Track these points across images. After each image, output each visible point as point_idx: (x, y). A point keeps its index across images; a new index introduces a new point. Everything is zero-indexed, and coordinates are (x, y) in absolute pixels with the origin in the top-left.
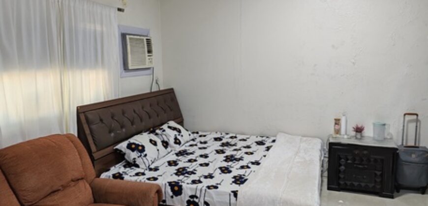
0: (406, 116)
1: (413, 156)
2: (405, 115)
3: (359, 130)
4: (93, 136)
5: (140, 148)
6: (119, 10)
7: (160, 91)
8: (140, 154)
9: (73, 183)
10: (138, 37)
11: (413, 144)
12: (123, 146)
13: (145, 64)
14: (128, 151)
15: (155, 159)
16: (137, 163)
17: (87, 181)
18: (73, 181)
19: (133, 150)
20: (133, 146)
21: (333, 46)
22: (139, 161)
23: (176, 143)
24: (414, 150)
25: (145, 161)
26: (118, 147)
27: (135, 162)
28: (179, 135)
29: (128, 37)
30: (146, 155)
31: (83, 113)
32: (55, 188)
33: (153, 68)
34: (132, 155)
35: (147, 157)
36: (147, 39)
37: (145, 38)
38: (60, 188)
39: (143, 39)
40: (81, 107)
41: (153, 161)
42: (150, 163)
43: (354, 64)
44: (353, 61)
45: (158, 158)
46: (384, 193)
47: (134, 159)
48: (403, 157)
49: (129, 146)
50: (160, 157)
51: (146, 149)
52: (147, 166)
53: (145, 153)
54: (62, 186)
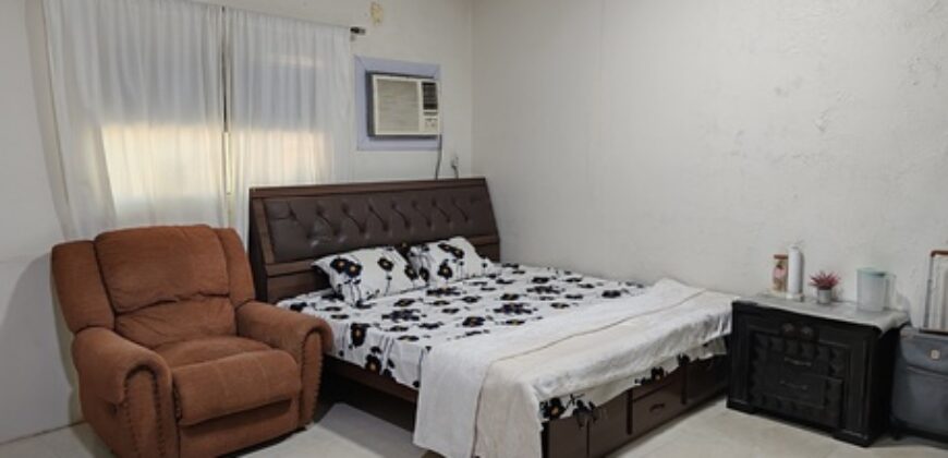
0: (937, 256)
1: (935, 354)
2: (933, 254)
3: (826, 284)
4: (271, 238)
5: (353, 269)
6: (355, 30)
7: (457, 180)
8: (348, 278)
9: (201, 297)
10: (404, 79)
11: (938, 327)
12: (325, 263)
13: (417, 130)
14: (332, 272)
15: (378, 291)
16: (344, 293)
17: (232, 302)
18: (200, 293)
19: (340, 270)
20: (342, 264)
21: (778, 91)
22: (345, 290)
23: (440, 273)
24: (936, 340)
25: (355, 290)
26: (318, 263)
27: (340, 291)
28: (455, 261)
29: (375, 78)
30: (358, 282)
31: (263, 201)
32: (165, 297)
33: (441, 136)
34: (338, 279)
35: (360, 285)
36: (424, 84)
37: (419, 82)
38: (177, 299)
39: (415, 84)
40: (258, 190)
41: (371, 293)
42: (364, 296)
43: (822, 129)
44: (819, 122)
45: (387, 290)
46: (845, 431)
47: (339, 285)
48: (909, 353)
49: (335, 265)
50: (391, 290)
51: (362, 272)
52: (356, 299)
53: (358, 278)
54: (179, 296)
